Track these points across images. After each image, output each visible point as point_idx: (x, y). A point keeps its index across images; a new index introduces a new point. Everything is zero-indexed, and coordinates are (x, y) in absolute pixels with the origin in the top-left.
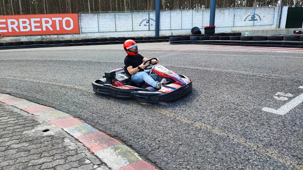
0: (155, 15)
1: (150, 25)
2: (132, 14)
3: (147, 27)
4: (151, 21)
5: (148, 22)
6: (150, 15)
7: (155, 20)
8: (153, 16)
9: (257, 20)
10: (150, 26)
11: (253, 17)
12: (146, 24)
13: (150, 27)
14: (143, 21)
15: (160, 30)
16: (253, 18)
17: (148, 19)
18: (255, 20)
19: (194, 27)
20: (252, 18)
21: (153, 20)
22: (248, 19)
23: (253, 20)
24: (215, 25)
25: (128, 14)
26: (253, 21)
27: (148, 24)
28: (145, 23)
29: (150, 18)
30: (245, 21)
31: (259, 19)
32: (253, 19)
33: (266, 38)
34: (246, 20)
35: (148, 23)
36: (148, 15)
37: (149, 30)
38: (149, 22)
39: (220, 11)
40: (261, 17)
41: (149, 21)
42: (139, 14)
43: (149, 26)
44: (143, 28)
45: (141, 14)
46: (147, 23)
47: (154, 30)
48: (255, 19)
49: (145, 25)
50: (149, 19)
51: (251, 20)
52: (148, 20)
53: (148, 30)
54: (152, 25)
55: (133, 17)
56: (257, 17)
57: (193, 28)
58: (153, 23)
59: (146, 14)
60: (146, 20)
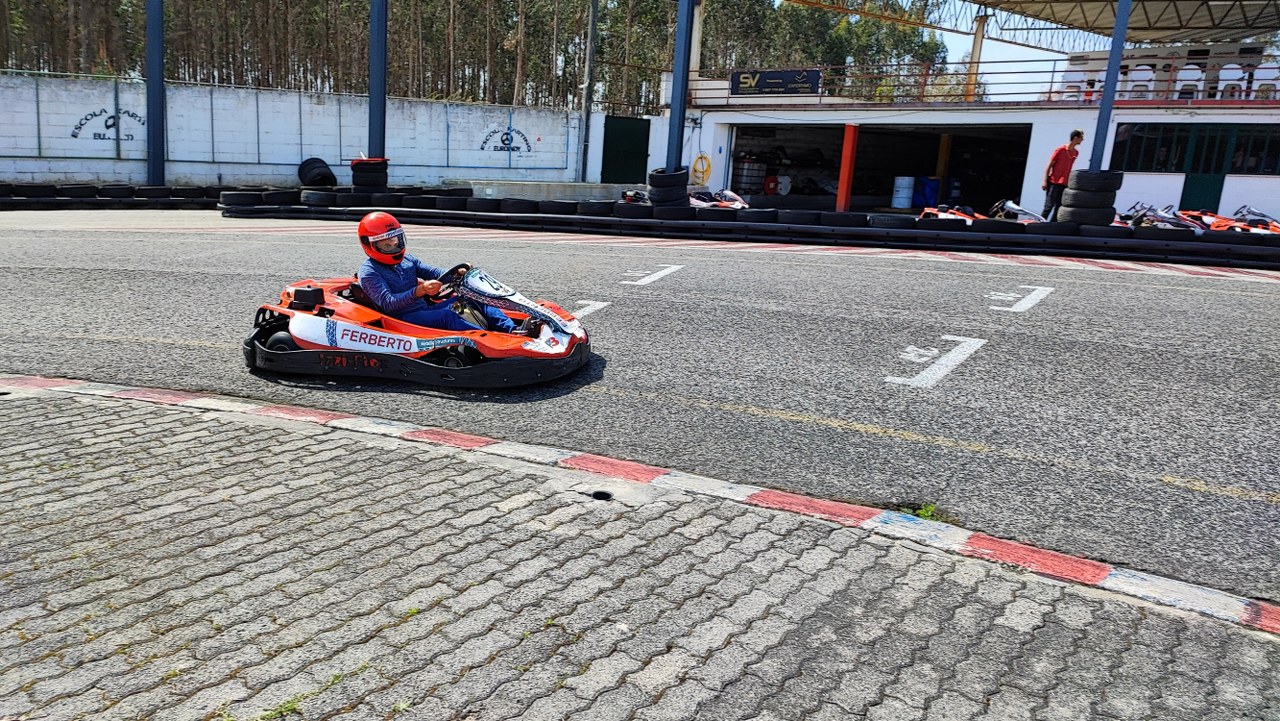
0: (142, 100)
1: (122, 136)
2: (37, 85)
3: (111, 145)
4: (124, 120)
5: (110, 122)
6: (120, 95)
7: (144, 119)
8: (136, 101)
9: (518, 148)
10: (121, 142)
11: (507, 139)
12: (102, 130)
13: (124, 145)
14: (89, 117)
15: (168, 160)
16: (506, 142)
17: (111, 112)
18: (513, 150)
19: (309, 157)
20: (503, 141)
21: (133, 116)
22: (491, 144)
23: (508, 150)
24: (386, 157)
25: (18, 81)
26: (507, 153)
27: (111, 133)
28: (97, 125)
29: (120, 107)
30: (483, 149)
31: (524, 147)
32: (507, 145)
33: (534, 206)
34: (486, 147)
35: (112, 130)
36: (111, 96)
37: (118, 158)
38: (116, 125)
39: (398, 108)
40: (532, 139)
41: (116, 118)
42: (70, 87)
43: (118, 140)
44: (86, 145)
45: (79, 87)
46: (108, 127)
47: (141, 158)
48: (513, 145)
49: (97, 136)
50: (118, 110)
51: (502, 149)
52: (112, 117)
53: (114, 156)
54: (130, 137)
55: (44, 95)
56: (517, 141)
57: (304, 160)
58: (136, 132)
59: (104, 89)
60: (104, 117)
